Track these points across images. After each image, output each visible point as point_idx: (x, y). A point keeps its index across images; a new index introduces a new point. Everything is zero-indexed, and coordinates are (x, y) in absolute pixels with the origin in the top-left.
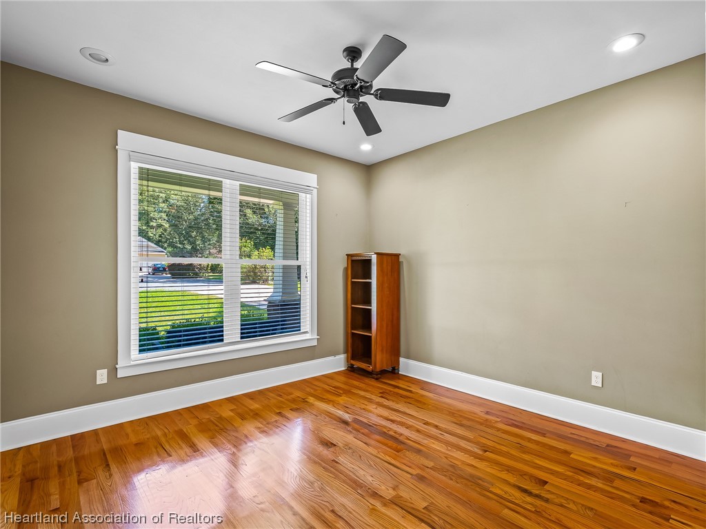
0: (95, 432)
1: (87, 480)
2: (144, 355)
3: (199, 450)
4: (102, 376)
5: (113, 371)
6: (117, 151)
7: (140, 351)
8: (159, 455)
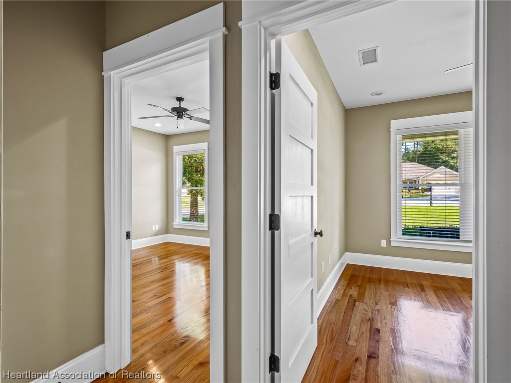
0: (380, 269)
1: (371, 282)
2: (405, 237)
3: (424, 292)
4: (384, 243)
5: (389, 242)
6: (390, 131)
7: (403, 234)
8: (404, 286)
